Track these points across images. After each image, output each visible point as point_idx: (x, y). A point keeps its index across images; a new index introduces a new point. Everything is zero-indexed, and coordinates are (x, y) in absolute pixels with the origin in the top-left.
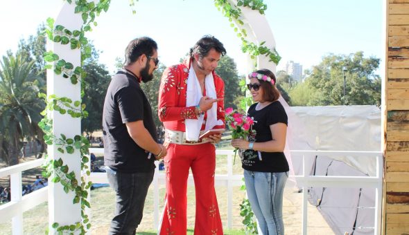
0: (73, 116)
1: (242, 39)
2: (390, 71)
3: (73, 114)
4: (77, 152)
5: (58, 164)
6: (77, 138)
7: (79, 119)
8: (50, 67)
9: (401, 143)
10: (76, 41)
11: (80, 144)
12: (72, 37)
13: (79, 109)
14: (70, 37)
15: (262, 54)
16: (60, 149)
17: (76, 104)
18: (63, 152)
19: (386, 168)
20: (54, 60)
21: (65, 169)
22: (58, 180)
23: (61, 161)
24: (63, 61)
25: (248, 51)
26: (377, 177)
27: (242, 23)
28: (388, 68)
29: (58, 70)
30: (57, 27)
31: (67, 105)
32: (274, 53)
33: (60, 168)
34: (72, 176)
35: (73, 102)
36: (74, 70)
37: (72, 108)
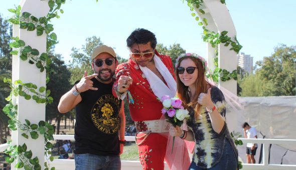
0: (37, 102)
1: (204, 28)
3: (37, 99)
4: (41, 138)
5: (22, 149)
6: (42, 123)
7: (44, 105)
8: (16, 53)
10: (42, 28)
11: (44, 130)
12: (38, 23)
13: (44, 95)
14: (37, 24)
15: (223, 42)
16: (24, 135)
17: (41, 90)
18: (27, 137)
20: (20, 46)
21: (29, 155)
22: (21, 165)
23: (25, 146)
24: (29, 47)
25: (209, 40)
27: (203, 12)
29: (24, 56)
30: (24, 14)
31: (32, 91)
32: (235, 42)
33: (23, 153)
34: (36, 162)
35: (38, 88)
36: (39, 56)
37: (37, 93)
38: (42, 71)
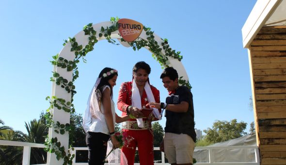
0: (66, 111)
2: (257, 95)
3: (64, 109)
4: (67, 134)
5: (54, 140)
6: (67, 125)
7: (69, 113)
9: (269, 139)
10: (70, 67)
11: (69, 129)
13: (69, 107)
14: (67, 64)
16: (56, 131)
17: (68, 104)
18: (58, 132)
19: (261, 156)
20: (57, 76)
21: (59, 144)
22: (53, 151)
23: (56, 139)
24: (62, 78)
26: (256, 162)
28: (256, 94)
29: (58, 83)
30: (60, 58)
31: (62, 104)
32: (188, 84)
33: (55, 143)
34: (62, 149)
35: (66, 102)
36: (68, 83)
37: (65, 105)
38: (69, 92)
